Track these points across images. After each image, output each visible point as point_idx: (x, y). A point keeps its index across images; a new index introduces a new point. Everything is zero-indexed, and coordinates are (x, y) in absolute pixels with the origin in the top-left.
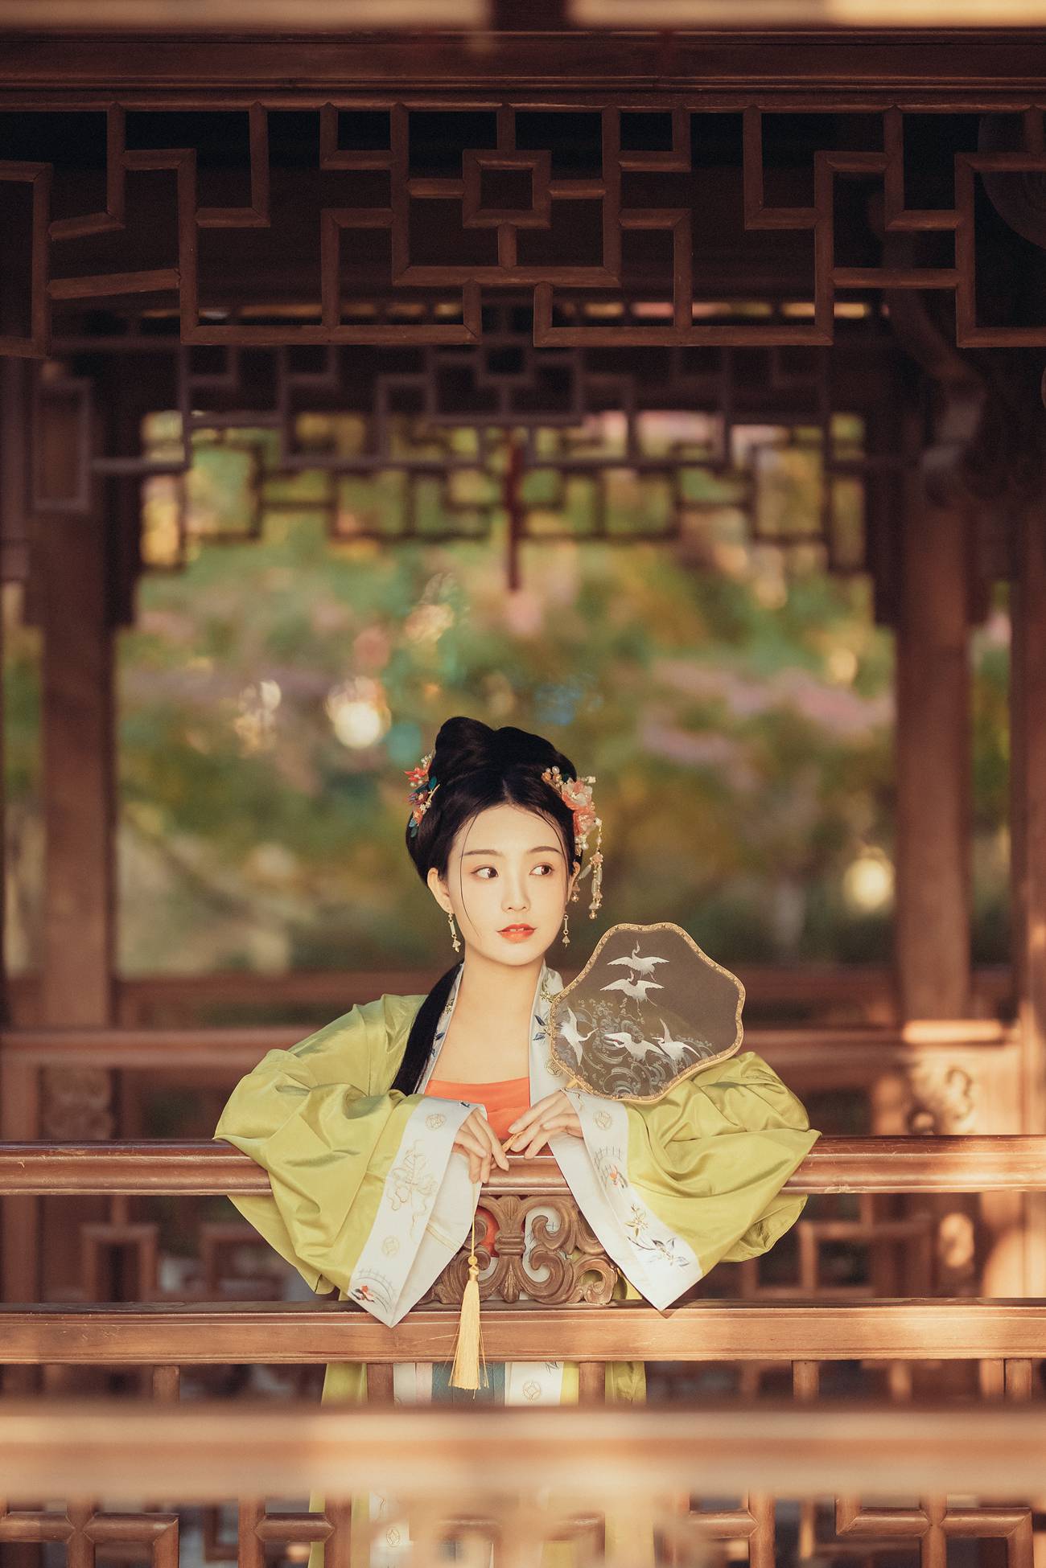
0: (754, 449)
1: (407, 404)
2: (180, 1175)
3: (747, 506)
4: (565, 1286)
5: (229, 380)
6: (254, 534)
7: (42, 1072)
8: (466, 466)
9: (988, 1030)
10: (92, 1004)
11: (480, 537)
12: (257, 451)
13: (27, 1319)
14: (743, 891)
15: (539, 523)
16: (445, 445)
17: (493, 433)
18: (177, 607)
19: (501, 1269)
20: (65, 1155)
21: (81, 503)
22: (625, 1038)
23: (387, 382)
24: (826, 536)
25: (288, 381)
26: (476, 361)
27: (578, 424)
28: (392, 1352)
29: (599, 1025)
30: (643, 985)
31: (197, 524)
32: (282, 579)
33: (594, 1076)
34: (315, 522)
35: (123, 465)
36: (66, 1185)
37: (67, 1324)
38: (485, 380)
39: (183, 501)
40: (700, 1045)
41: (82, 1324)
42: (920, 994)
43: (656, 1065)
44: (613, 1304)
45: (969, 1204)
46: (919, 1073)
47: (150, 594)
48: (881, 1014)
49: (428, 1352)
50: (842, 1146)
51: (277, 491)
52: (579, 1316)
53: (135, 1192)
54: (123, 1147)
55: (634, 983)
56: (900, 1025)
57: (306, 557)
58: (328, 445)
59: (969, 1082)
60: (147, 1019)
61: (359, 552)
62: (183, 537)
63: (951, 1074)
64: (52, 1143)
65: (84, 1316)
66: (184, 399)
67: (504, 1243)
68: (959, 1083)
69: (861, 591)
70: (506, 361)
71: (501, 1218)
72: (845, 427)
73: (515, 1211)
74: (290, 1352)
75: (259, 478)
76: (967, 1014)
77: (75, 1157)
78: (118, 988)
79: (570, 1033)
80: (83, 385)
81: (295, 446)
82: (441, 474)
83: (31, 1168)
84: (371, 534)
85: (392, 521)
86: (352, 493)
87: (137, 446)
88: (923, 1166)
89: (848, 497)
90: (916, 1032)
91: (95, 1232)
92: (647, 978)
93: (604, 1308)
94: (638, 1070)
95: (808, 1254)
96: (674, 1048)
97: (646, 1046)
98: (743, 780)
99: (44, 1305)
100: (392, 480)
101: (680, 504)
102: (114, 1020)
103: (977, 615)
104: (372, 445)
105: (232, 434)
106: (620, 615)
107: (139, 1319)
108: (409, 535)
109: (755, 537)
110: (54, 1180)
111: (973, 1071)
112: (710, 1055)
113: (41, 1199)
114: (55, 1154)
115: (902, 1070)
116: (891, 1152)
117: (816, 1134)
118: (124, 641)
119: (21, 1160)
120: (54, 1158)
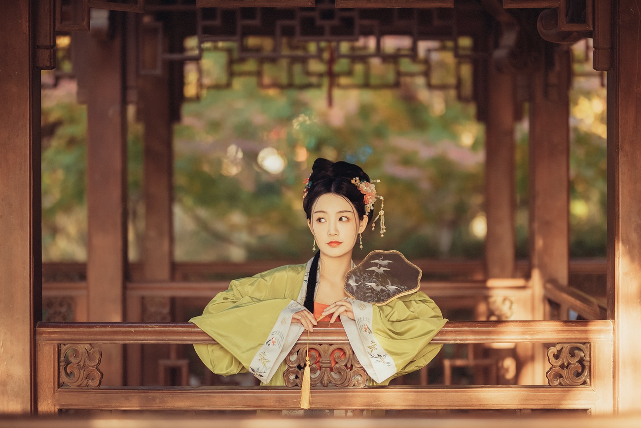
0: (429, 51)
1: (288, 32)
2: (196, 336)
3: (427, 74)
4: (347, 380)
5: (217, 22)
6: (228, 85)
7: (143, 298)
8: (313, 57)
9: (520, 282)
10: (164, 272)
11: (319, 86)
12: (229, 51)
13: (135, 392)
14: (427, 231)
15: (343, 81)
16: (305, 49)
17: (323, 44)
18: (198, 115)
19: (322, 374)
20: (151, 328)
21: (158, 71)
22: (373, 285)
23: (280, 23)
24: (459, 86)
25: (241, 23)
26: (315, 14)
27: (357, 40)
28: (279, 406)
29: (364, 280)
30: (382, 269)
31: (207, 81)
32: (240, 104)
33: (360, 296)
34: (253, 80)
35: (176, 56)
36: (150, 339)
37: (151, 394)
38: (319, 22)
39: (200, 71)
40: (403, 287)
41: (157, 395)
42: (495, 270)
43: (384, 293)
44: (366, 387)
45: (512, 353)
46: (492, 300)
47: (187, 110)
48: (479, 277)
49: (293, 406)
50: (457, 325)
51: (237, 68)
52: (352, 392)
53: (178, 342)
54: (173, 325)
55: (379, 268)
56: (485, 281)
57: (251, 95)
58: (258, 50)
59: (512, 303)
60: (186, 278)
61: (272, 92)
62: (200, 85)
63: (505, 300)
64: (145, 323)
65: (158, 391)
66: (200, 30)
67: (323, 363)
68: (507, 303)
69: (472, 109)
70: (328, 15)
71: (322, 353)
72: (465, 42)
73: (328, 350)
74: (239, 405)
75: (231, 62)
76: (513, 276)
77: (154, 329)
78: (174, 267)
79: (352, 283)
80: (160, 24)
81: (244, 49)
82: (304, 60)
83: (137, 333)
84: (276, 85)
85: (284, 80)
86: (267, 68)
87: (182, 49)
88: (489, 333)
89: (466, 71)
90: (491, 283)
91: (163, 363)
92: (384, 267)
93: (363, 389)
94: (377, 295)
95: (447, 372)
96: (392, 288)
97: (381, 287)
98: (425, 185)
99: (142, 387)
100: (284, 63)
101: (399, 74)
102: (173, 278)
103: (518, 117)
104: (275, 49)
105: (220, 44)
106: (376, 119)
107: (179, 392)
108: (290, 86)
109: (430, 86)
110: (146, 338)
111: (513, 299)
112: (406, 290)
113: (143, 345)
114: (146, 327)
115: (486, 298)
116: (476, 327)
117: (446, 320)
118: (177, 127)
119: (133, 330)
120: (146, 329)
